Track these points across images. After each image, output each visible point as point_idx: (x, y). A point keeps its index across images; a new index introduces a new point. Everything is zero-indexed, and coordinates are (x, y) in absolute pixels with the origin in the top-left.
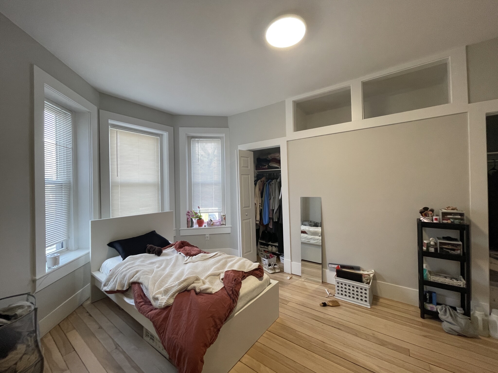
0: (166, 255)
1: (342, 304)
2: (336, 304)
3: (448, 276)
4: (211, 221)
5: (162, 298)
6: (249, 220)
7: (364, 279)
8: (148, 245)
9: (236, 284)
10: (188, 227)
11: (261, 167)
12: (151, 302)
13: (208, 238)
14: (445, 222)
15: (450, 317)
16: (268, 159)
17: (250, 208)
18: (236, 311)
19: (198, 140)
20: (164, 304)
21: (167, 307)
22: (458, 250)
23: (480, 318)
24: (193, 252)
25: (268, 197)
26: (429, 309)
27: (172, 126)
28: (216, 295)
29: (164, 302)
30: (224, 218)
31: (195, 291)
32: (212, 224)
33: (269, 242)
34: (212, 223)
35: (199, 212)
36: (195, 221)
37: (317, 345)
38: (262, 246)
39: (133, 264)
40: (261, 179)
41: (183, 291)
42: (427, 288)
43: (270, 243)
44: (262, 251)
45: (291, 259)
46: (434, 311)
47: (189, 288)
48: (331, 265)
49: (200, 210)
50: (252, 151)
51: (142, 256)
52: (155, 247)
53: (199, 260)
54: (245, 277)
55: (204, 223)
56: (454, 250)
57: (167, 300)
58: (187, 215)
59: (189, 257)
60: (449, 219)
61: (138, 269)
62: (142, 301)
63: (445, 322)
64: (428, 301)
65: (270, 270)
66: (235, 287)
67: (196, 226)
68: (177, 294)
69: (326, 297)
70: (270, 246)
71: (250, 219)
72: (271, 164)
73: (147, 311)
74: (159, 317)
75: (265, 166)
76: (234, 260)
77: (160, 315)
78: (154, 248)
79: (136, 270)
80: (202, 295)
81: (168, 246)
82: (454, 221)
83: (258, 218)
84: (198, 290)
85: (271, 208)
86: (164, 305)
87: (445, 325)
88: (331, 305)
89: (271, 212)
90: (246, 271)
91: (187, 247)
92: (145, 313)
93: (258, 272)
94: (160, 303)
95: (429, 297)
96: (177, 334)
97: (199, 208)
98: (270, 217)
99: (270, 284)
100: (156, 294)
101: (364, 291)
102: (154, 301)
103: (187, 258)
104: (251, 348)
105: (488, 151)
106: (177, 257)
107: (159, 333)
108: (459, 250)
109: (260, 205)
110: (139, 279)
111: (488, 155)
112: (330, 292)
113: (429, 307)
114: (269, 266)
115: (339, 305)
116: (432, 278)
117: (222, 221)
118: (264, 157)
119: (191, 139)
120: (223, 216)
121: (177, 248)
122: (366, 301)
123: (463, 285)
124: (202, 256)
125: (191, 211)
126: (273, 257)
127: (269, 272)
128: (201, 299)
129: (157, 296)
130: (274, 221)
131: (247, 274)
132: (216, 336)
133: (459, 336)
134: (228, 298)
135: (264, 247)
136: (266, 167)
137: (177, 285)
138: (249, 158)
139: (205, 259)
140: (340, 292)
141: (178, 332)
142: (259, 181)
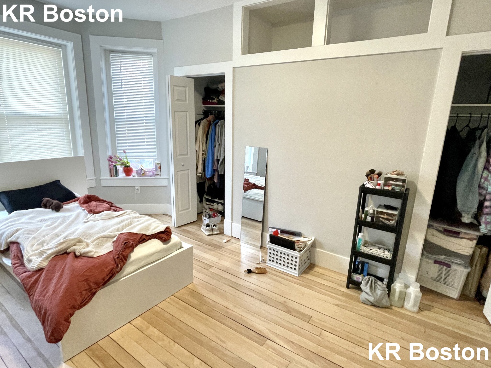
0: (68, 210)
1: (269, 272)
2: (262, 272)
3: (383, 247)
4: (142, 170)
5: (36, 260)
6: (186, 172)
7: (296, 246)
8: (44, 198)
9: (125, 248)
10: (111, 176)
11: (208, 100)
12: (25, 264)
13: (138, 191)
14: (386, 188)
15: (369, 288)
16: (218, 89)
17: (189, 156)
18: (123, 275)
19: (120, 56)
20: (36, 266)
21: (40, 270)
22: (392, 220)
23: (398, 290)
24: (98, 209)
25: (213, 142)
26: (355, 279)
27: (78, 34)
28: (97, 259)
29: (37, 264)
30: (159, 167)
31: (75, 253)
32: (143, 174)
33: (215, 199)
34: (143, 172)
35: (125, 157)
36: (121, 169)
37: (219, 310)
38: (208, 203)
39: (18, 220)
40: (207, 118)
41: (62, 253)
42: (360, 259)
43: (217, 200)
44: (207, 208)
45: (232, 220)
46: (359, 281)
47: (69, 251)
48: (271, 229)
49: (126, 155)
50: (192, 78)
51: (33, 212)
52: (53, 201)
53: (101, 219)
54: (145, 241)
55: (133, 172)
56: (389, 220)
57: (39, 263)
58: (109, 160)
59: (92, 214)
60: (392, 185)
61: (19, 228)
62: (19, 262)
63: (364, 292)
64: (359, 272)
65: (206, 232)
66: (122, 251)
67: (122, 175)
68: (53, 257)
69: (257, 264)
70: (216, 204)
71: (188, 170)
72: (221, 98)
73: (20, 272)
74: (30, 279)
75: (214, 99)
76: (142, 220)
77: (31, 277)
78: (51, 203)
79: (16, 228)
80: (82, 259)
81: (74, 200)
82: (394, 188)
83: (200, 169)
84: (78, 254)
85: (216, 158)
86: (36, 268)
87: (363, 296)
88: (257, 272)
89: (216, 163)
90: (148, 233)
91: (93, 203)
92: (18, 275)
93: (163, 236)
94: (32, 266)
95: (361, 268)
96: (44, 297)
97: (125, 152)
98: (214, 169)
99: (182, 247)
100: (30, 256)
101: (294, 259)
102: (28, 262)
103: (89, 215)
104: (148, 311)
105: (453, 102)
106: (79, 214)
107: (29, 295)
108: (394, 220)
109: (203, 152)
110: (18, 238)
111: (452, 108)
112: (263, 258)
113: (357, 277)
114: (206, 227)
115: (266, 272)
116: (363, 249)
117: (156, 170)
118: (215, 87)
119: (110, 54)
120: (158, 164)
121: (82, 203)
122: (295, 269)
123: (390, 257)
124: (106, 215)
125: (115, 156)
126: (216, 216)
127: (206, 234)
128: (79, 263)
129: (31, 258)
130: (219, 174)
131: (148, 237)
132: (90, 299)
133: (372, 306)
134: (113, 262)
135: (210, 205)
136: (215, 101)
137: (54, 247)
138: (187, 88)
139: (110, 218)
140: (272, 259)
141: (45, 295)
142: (205, 120)
